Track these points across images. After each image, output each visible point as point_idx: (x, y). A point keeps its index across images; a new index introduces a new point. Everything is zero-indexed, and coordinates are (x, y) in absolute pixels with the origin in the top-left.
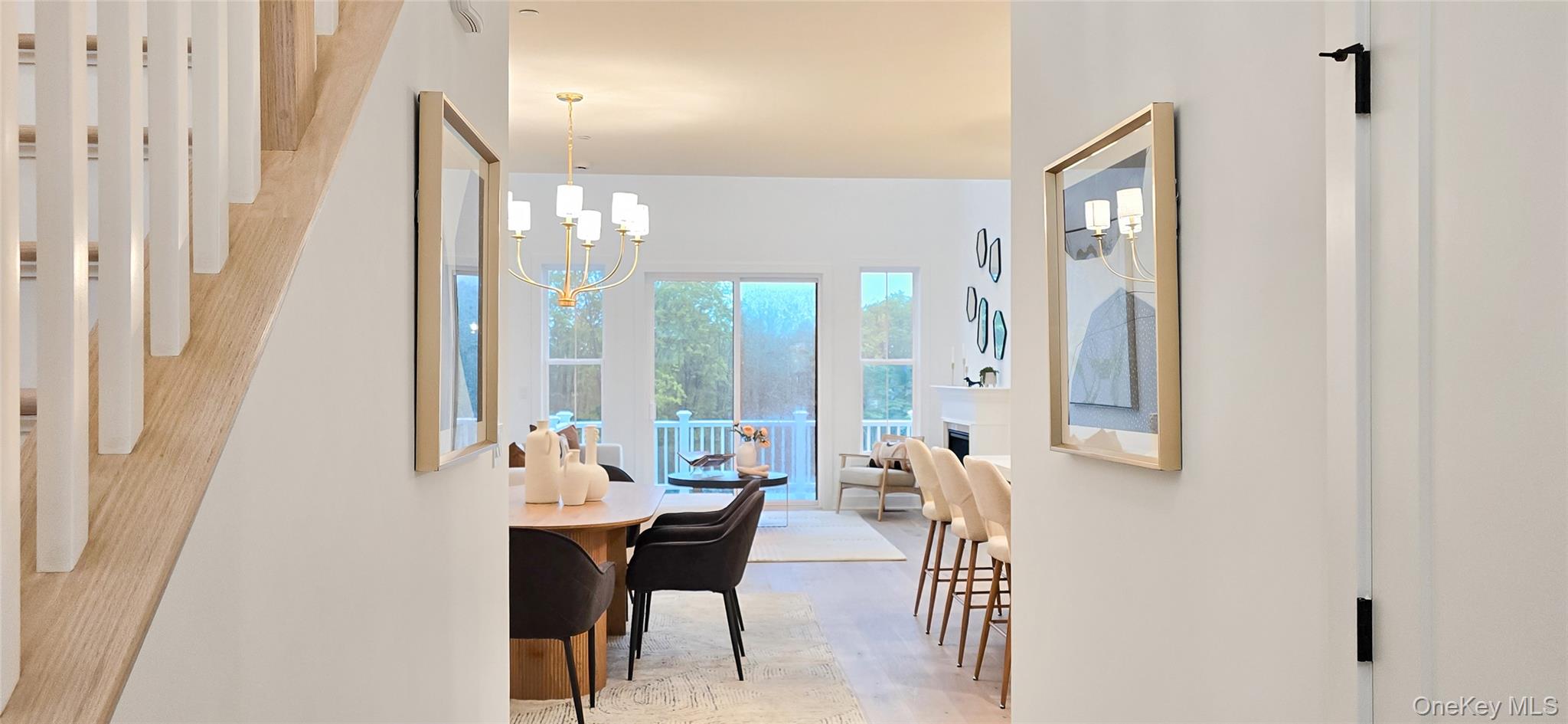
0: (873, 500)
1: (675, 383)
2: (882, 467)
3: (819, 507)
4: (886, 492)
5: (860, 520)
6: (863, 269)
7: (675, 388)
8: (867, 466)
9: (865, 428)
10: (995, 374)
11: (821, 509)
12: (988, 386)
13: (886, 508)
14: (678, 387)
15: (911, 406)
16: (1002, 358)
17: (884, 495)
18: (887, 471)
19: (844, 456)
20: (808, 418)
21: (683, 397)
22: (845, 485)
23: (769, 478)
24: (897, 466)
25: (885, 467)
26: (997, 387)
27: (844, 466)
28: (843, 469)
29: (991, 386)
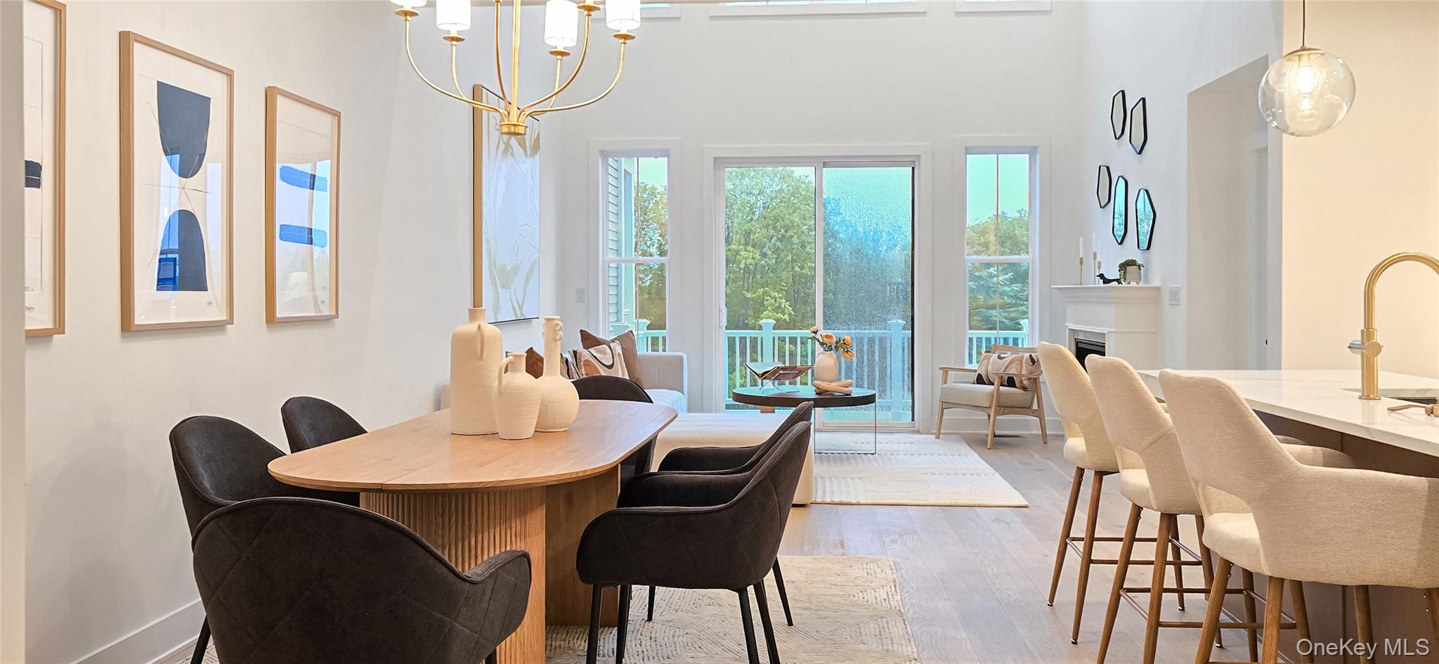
0: (981, 423)
1: (784, 301)
2: (993, 384)
3: (916, 428)
4: (997, 413)
5: (965, 449)
6: (969, 151)
7: (783, 306)
8: (974, 383)
9: (971, 340)
10: (1140, 269)
11: (918, 432)
12: (1129, 283)
13: (997, 433)
14: (786, 304)
15: (1025, 313)
16: (1149, 248)
17: (995, 418)
18: (998, 389)
19: (945, 371)
20: (904, 328)
21: (790, 314)
22: (946, 405)
23: (853, 395)
24: (1011, 382)
25: (996, 383)
26: (1141, 285)
27: (945, 383)
28: (944, 386)
29: (1133, 284)
